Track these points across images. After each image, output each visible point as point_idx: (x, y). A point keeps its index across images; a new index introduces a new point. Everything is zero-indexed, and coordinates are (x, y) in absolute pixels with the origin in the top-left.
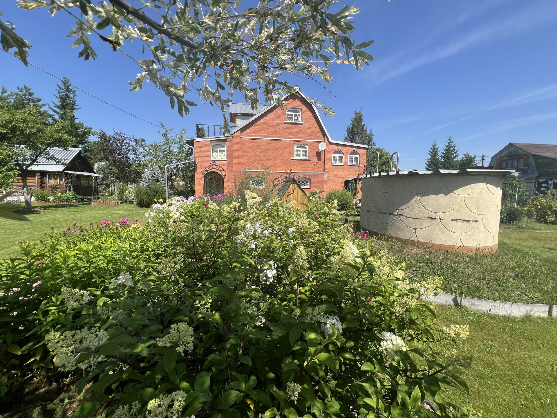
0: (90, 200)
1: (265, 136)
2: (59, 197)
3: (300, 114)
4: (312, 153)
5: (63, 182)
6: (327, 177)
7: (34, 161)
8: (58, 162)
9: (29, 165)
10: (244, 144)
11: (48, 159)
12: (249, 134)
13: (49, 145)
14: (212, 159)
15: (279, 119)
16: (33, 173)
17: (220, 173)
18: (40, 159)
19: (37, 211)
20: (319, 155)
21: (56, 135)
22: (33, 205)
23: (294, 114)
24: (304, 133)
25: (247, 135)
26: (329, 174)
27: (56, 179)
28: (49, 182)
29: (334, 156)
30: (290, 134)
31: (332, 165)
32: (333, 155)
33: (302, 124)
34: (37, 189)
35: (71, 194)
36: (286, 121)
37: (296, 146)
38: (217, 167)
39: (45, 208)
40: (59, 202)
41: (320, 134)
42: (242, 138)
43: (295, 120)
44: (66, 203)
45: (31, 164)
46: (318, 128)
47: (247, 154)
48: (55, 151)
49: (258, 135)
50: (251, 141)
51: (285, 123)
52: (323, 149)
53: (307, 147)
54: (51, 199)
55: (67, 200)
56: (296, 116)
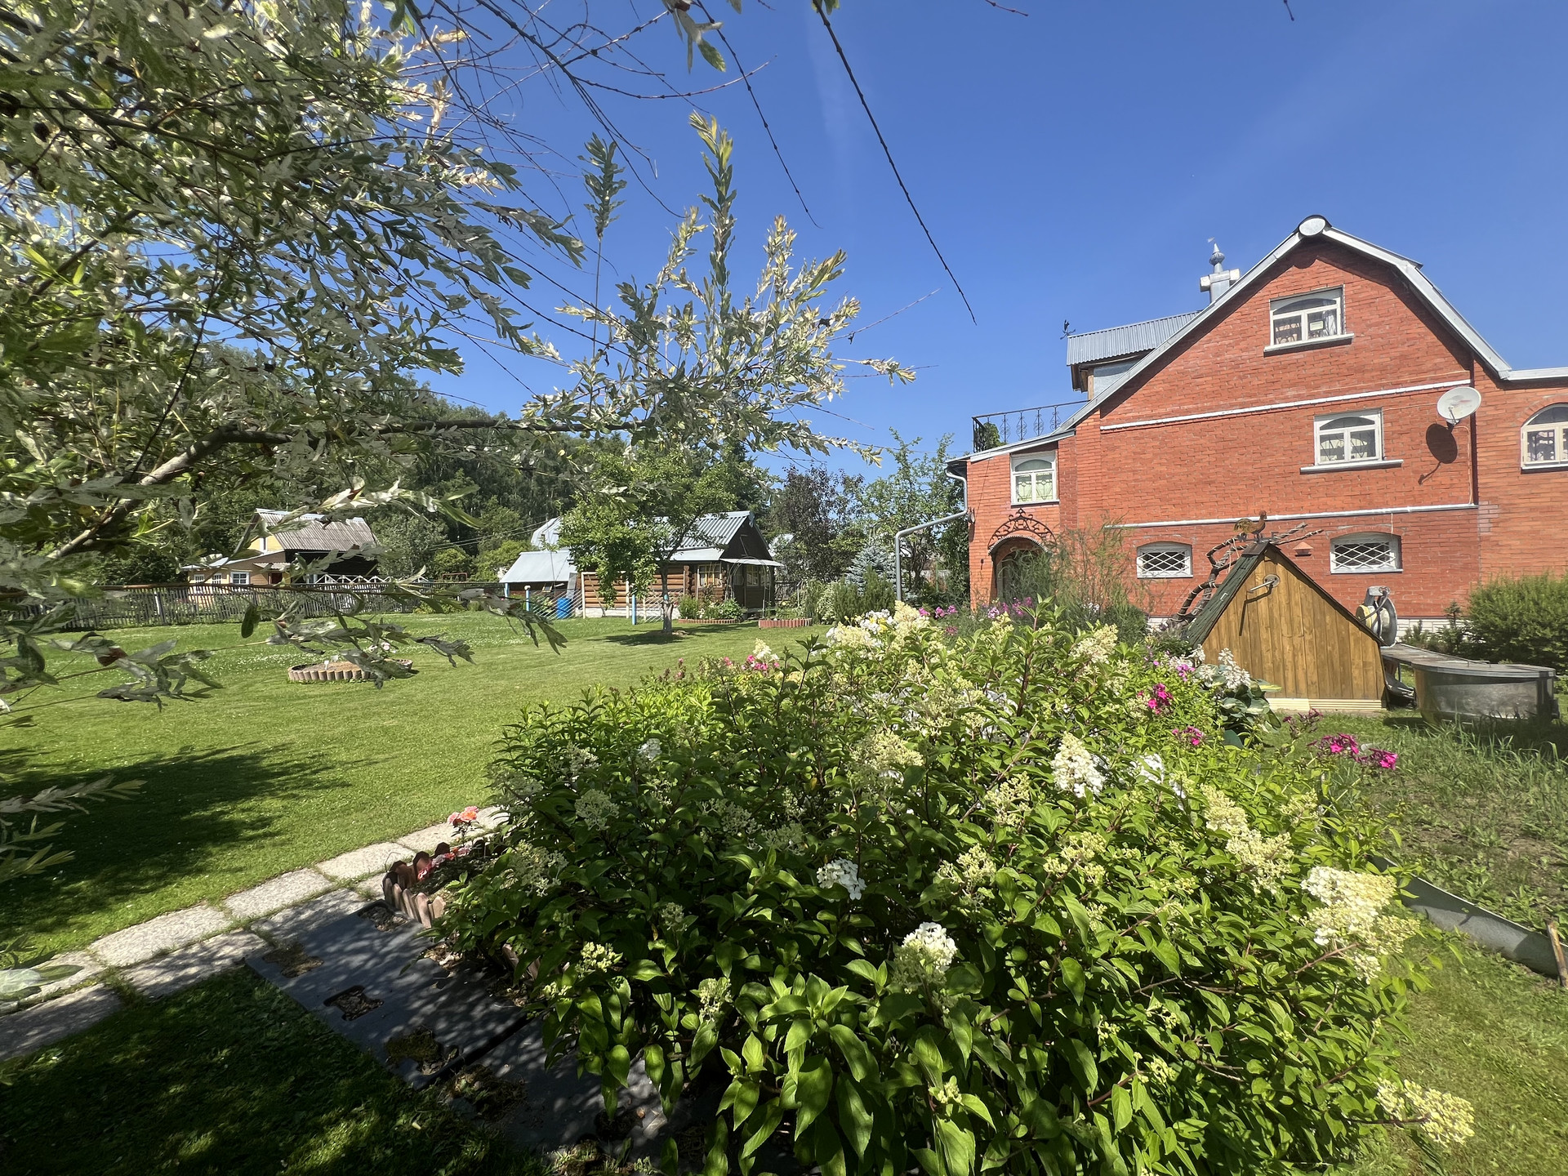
0: (759, 616)
1: (1188, 412)
2: (713, 610)
3: (1337, 306)
4: (1405, 438)
5: (718, 581)
6: (1495, 523)
7: (678, 544)
8: (709, 543)
9: (672, 552)
10: (1114, 448)
11: (696, 538)
12: (1128, 414)
13: (699, 514)
14: (1015, 502)
15: (1243, 345)
16: (679, 566)
17: (1037, 539)
18: (687, 541)
19: (677, 638)
20: (1441, 440)
21: (709, 492)
22: (674, 625)
23: (1304, 314)
24: (1361, 370)
25: (1121, 421)
26: (1507, 509)
27: (709, 576)
28: (702, 582)
29: (1530, 435)
30: (1293, 385)
31: (1524, 472)
32: (1527, 429)
33: (1348, 341)
34: (684, 595)
35: (729, 604)
36: (1272, 347)
37: (1318, 424)
38: (1030, 524)
39: (691, 631)
40: (712, 621)
41: (1444, 358)
42: (1105, 433)
43: (1311, 334)
44: (722, 622)
45: (674, 551)
46: (1432, 338)
47: (1124, 477)
48: (708, 523)
49: (1162, 411)
50: (1136, 434)
51: (1267, 354)
52: (1463, 412)
53: (1376, 418)
54: (702, 613)
55: (724, 617)
56: (1313, 318)
